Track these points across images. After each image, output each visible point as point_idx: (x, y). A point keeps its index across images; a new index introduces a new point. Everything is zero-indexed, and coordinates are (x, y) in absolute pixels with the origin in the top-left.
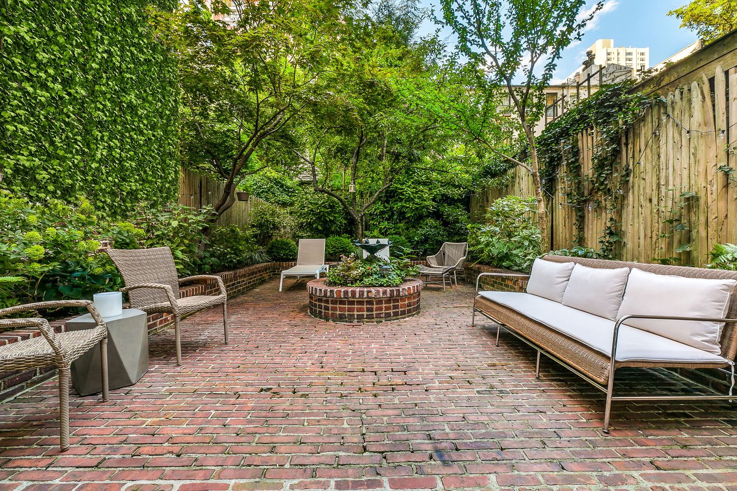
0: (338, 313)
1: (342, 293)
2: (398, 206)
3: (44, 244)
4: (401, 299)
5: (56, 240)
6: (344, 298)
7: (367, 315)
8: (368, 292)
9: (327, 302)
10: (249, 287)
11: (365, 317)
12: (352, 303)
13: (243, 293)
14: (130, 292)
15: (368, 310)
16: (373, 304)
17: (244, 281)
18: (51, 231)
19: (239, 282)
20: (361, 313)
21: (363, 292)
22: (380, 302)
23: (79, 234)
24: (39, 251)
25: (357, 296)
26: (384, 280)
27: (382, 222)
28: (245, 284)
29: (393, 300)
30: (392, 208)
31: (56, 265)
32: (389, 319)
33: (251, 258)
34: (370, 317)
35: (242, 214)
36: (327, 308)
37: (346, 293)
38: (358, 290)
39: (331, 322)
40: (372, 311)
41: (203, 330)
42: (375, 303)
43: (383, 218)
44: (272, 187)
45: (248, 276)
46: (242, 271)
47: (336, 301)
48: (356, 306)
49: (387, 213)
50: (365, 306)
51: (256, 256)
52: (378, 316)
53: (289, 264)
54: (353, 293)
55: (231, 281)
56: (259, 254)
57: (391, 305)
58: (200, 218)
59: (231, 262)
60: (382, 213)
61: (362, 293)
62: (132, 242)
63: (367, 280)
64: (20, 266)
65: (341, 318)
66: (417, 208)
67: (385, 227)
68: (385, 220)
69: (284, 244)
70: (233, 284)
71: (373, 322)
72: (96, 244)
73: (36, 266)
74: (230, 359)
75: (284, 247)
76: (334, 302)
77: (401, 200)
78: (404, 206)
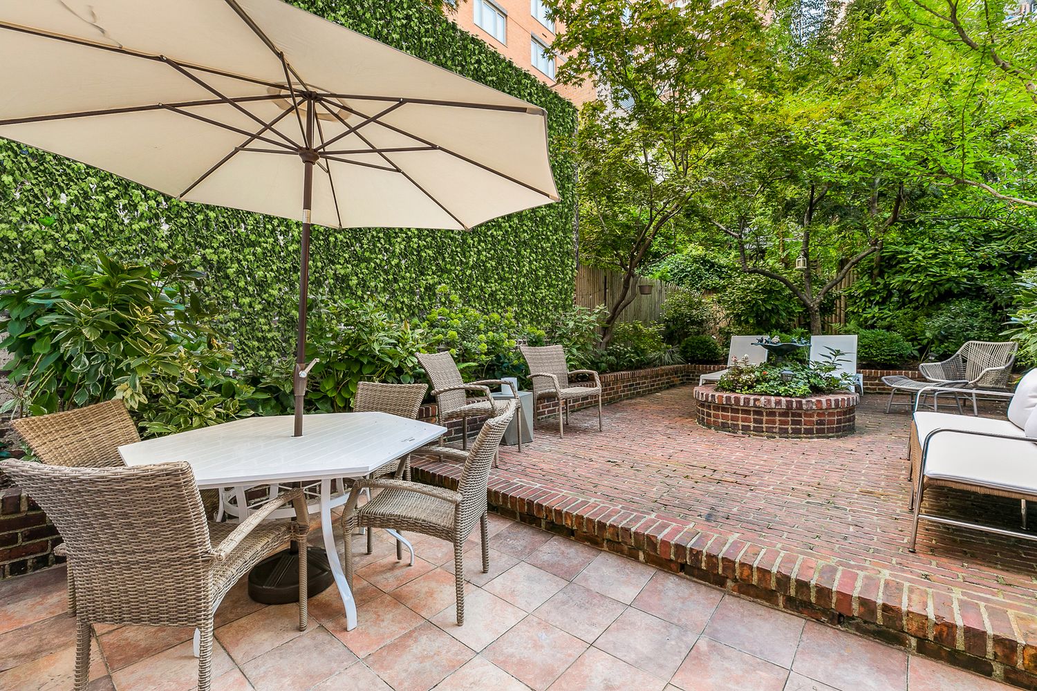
0: (720, 420)
1: (724, 399)
2: (896, 281)
3: (486, 343)
4: (805, 414)
5: (493, 340)
6: (727, 404)
7: (754, 427)
8: (755, 400)
9: (709, 407)
10: (651, 390)
11: (752, 428)
12: (737, 411)
13: (642, 396)
14: (534, 379)
15: (755, 421)
16: (762, 415)
17: (645, 383)
18: (490, 334)
19: (639, 384)
20: (746, 424)
21: (749, 399)
22: (771, 413)
23: (504, 335)
24: (484, 347)
25: (742, 403)
26: (782, 389)
27: (870, 307)
28: (646, 387)
29: (792, 413)
30: (886, 286)
31: (493, 357)
32: (786, 435)
33: (660, 358)
34: (759, 431)
35: (655, 307)
36: (709, 415)
37: (728, 399)
38: (742, 397)
39: (713, 430)
40: (762, 423)
41: (589, 420)
42: (765, 414)
43: (871, 302)
44: (699, 268)
45: (651, 378)
46: (642, 372)
47: (719, 408)
48: (740, 415)
49: (879, 293)
50: (752, 417)
51: (666, 357)
52: (769, 430)
53: (706, 367)
54: (737, 399)
55: (629, 381)
56: (668, 355)
57: (789, 419)
58: (593, 318)
59: (630, 361)
60: (868, 294)
61: (747, 401)
62: (540, 340)
63: (759, 388)
64: (476, 357)
65: (724, 427)
66: (934, 284)
67: (874, 317)
68: (875, 305)
69: (702, 343)
70: (631, 386)
71: (762, 436)
72: (513, 343)
73: (483, 356)
74: (598, 440)
75: (701, 346)
76: (717, 408)
77: (904, 271)
78: (909, 281)
